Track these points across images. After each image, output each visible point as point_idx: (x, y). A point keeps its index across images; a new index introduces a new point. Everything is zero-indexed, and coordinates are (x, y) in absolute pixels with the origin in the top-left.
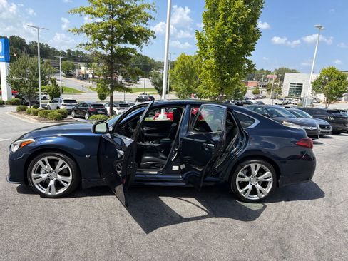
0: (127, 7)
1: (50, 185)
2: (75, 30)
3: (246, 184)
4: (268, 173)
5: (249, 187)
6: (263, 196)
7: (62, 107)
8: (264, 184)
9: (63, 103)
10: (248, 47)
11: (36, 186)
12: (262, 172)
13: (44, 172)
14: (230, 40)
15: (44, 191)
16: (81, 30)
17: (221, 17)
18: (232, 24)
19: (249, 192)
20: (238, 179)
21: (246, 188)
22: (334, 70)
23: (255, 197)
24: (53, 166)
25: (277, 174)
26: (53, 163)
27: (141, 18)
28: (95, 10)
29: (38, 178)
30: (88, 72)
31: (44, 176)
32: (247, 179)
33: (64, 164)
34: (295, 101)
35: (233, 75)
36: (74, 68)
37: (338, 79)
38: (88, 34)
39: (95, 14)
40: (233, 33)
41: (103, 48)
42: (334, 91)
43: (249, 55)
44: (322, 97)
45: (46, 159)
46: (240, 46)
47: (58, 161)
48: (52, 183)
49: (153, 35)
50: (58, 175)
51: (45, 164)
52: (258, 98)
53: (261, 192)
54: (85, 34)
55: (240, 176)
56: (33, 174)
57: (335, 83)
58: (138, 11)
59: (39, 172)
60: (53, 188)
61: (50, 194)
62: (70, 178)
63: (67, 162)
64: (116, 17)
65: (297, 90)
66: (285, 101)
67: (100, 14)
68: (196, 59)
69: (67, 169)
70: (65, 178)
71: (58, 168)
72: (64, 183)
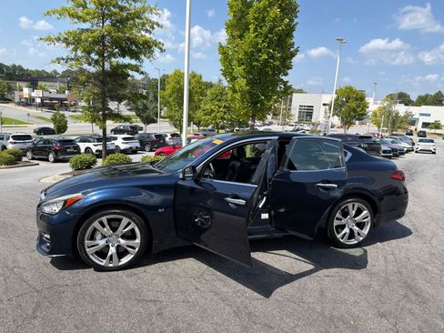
0: (122, 9)
1: (110, 254)
2: (49, 39)
3: (343, 227)
4: (365, 212)
5: (347, 230)
6: (361, 238)
8: (361, 225)
9: (11, 140)
10: (285, 65)
11: (91, 257)
12: (359, 212)
13: (103, 238)
14: (265, 56)
15: (103, 263)
16: (58, 39)
17: (252, 27)
18: (267, 37)
19: (347, 236)
20: (336, 223)
21: (343, 232)
22: (351, 89)
23: (354, 242)
24: (114, 229)
26: (114, 225)
27: (144, 25)
28: (80, 11)
29: (92, 246)
30: (33, 94)
31: (102, 243)
32: (344, 221)
33: (129, 224)
34: (306, 127)
36: (11, 90)
37: (356, 100)
38: (68, 44)
39: (79, 18)
40: (268, 47)
41: (90, 64)
42: (352, 114)
43: (286, 74)
44: (336, 120)
45: (104, 219)
46: (277, 63)
47: (120, 220)
48: (112, 250)
50: (120, 240)
51: (104, 226)
52: (264, 125)
53: (359, 234)
54: (64, 44)
55: (337, 219)
56: (86, 242)
57: (353, 104)
58: (138, 15)
59: (92, 238)
60: (115, 257)
61: (111, 265)
62: (138, 241)
63: (134, 221)
64: (108, 23)
65: (307, 113)
66: (297, 127)
67: (88, 17)
68: (194, 77)
69: (133, 230)
70: (131, 243)
71: (121, 230)
72: (129, 249)
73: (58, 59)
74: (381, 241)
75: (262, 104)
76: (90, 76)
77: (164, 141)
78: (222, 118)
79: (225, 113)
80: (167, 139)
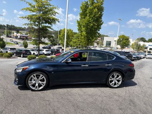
0: (46, 8)
1: (36, 86)
2: (22, 17)
3: (112, 81)
4: (120, 77)
5: (113, 82)
6: (118, 85)
7: (9, 52)
8: (118, 81)
9: (9, 50)
10: (99, 27)
11: (30, 86)
12: (118, 76)
13: (34, 81)
14: (92, 25)
15: (34, 88)
16: (25, 18)
17: (88, 15)
18: (93, 18)
19: (113, 84)
20: (110, 80)
21: (112, 83)
22: (124, 36)
23: (116, 86)
24: (38, 78)
25: (123, 77)
26: (38, 76)
27: (53, 13)
28: (33, 9)
29: (31, 83)
30: (17, 35)
31: (34, 82)
32: (113, 79)
33: (42, 77)
34: (108, 48)
35: (93, 38)
36: (10, 33)
37: (126, 40)
39: (32, 11)
40: (93, 22)
42: (124, 44)
43: (99, 31)
44: (119, 46)
45: (35, 75)
46: (96, 27)
47: (40, 75)
48: (37, 85)
49: (58, 21)
50: (40, 81)
51: (35, 77)
52: (94, 47)
53: (118, 84)
54: (27, 19)
55: (110, 78)
56: (29, 81)
58: (51, 10)
59: (31, 80)
60: (38, 87)
61: (36, 89)
62: (45, 82)
63: (44, 76)
64: (41, 13)
65: (109, 44)
66: (105, 48)
67: (35, 11)
68: (70, 31)
69: (44, 79)
70: (43, 83)
71: (40, 78)
72: (42, 85)
73: (25, 24)
74: (126, 87)
75: (91, 40)
76: (35, 30)
77: (59, 51)
78: (79, 45)
79: (80, 43)
80: (60, 51)
